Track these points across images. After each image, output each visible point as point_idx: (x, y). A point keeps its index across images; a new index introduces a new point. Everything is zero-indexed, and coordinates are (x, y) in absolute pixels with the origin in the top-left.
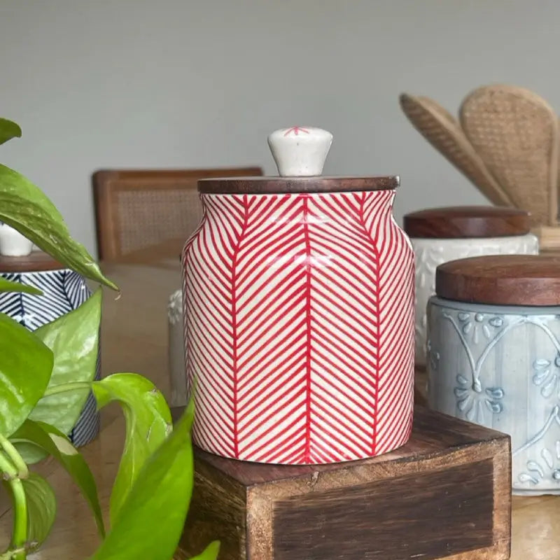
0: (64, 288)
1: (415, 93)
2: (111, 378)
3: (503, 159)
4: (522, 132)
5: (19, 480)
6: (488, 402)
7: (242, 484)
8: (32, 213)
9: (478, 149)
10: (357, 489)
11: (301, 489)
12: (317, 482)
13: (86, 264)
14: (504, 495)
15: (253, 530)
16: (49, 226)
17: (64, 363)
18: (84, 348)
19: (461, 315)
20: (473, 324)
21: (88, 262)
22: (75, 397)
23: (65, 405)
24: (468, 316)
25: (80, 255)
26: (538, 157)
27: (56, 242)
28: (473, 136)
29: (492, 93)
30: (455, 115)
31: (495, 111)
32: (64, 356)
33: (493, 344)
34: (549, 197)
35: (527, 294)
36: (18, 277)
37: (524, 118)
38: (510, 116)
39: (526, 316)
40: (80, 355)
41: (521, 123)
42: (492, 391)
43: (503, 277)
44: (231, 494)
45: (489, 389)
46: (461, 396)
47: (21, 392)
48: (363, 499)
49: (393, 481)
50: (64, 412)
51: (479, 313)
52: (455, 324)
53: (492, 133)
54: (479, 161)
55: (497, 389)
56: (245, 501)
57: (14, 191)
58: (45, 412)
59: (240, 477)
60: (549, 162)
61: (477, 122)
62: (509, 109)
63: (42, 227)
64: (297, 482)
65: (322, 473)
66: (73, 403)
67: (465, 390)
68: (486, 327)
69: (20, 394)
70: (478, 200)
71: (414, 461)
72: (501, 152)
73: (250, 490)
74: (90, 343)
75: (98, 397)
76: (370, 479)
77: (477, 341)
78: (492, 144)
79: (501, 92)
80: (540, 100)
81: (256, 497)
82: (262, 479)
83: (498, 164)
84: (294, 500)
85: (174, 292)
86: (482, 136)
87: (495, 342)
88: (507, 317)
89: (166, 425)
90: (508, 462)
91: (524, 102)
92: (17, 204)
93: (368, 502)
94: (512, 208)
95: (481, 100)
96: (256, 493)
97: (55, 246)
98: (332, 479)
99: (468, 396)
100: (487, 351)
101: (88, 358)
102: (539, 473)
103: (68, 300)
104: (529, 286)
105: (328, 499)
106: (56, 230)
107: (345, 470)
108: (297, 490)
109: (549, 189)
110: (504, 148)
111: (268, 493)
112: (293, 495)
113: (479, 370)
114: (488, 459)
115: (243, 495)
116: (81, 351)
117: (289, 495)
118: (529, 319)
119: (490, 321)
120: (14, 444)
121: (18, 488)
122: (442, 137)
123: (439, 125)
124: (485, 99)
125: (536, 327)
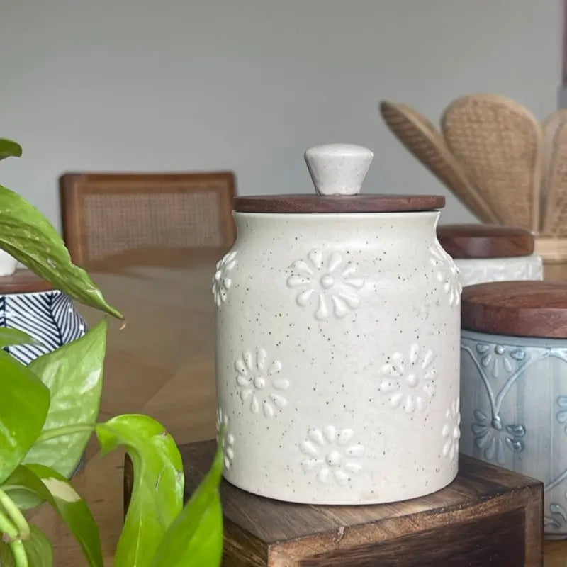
0: (50, 311)
1: (395, 101)
2: (119, 419)
3: (486, 169)
5: (20, 541)
6: (508, 440)
7: (264, 542)
8: (29, 236)
9: (460, 158)
10: (384, 544)
11: (326, 546)
12: (343, 538)
13: (88, 291)
14: (537, 546)
16: (48, 250)
17: (64, 399)
18: (87, 383)
19: (479, 347)
20: (492, 357)
21: (90, 288)
23: (64, 445)
24: (487, 347)
25: (83, 281)
26: (519, 168)
27: (55, 267)
28: (454, 146)
29: (475, 103)
30: (438, 128)
31: (479, 121)
32: (66, 391)
33: (514, 378)
35: (550, 326)
36: (2, 299)
37: (507, 128)
38: (493, 126)
39: (549, 348)
40: (83, 391)
41: (504, 134)
42: (512, 428)
43: (525, 307)
44: (250, 552)
45: (510, 426)
46: (480, 433)
47: (14, 434)
48: (390, 555)
49: (422, 535)
50: (64, 453)
51: (498, 344)
52: (474, 357)
53: (474, 143)
54: (458, 168)
55: (518, 426)
56: (266, 561)
57: (10, 213)
61: (459, 132)
62: (491, 119)
63: (39, 251)
64: (321, 539)
65: (348, 528)
66: (74, 442)
67: (483, 426)
68: (506, 360)
69: (12, 436)
71: (444, 512)
72: (483, 162)
73: (272, 549)
74: (94, 377)
75: (103, 441)
76: (398, 533)
77: (497, 374)
78: (474, 154)
79: (485, 102)
80: (523, 110)
81: (278, 557)
82: (285, 537)
84: (318, 559)
86: (464, 146)
87: (516, 376)
88: (529, 349)
89: (176, 473)
90: (540, 510)
91: (507, 112)
92: (12, 226)
93: (396, 559)
95: (463, 110)
96: (279, 552)
97: (52, 271)
98: (358, 534)
99: (486, 433)
100: (509, 386)
101: (91, 394)
102: (563, 516)
103: (55, 324)
104: (553, 317)
105: (355, 557)
106: (56, 254)
107: (373, 525)
108: (322, 547)
109: (531, 200)
110: (486, 159)
111: (291, 551)
112: (317, 553)
113: (499, 406)
114: (520, 508)
115: (263, 553)
116: (84, 386)
117: (313, 553)
118: (553, 351)
119: (511, 354)
121: (20, 552)
122: (424, 146)
123: (419, 133)
124: (468, 109)
125: (561, 361)
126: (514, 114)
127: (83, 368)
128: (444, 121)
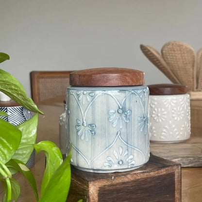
0: (22, 113)
1: (145, 44)
3: (177, 67)
4: (183, 58)
5: (8, 179)
6: (89, 131)
7: (87, 181)
8: (14, 88)
9: (168, 64)
11: (108, 182)
12: (113, 180)
14: (179, 185)
15: (91, 197)
16: (20, 92)
17: (24, 139)
19: (77, 92)
20: (82, 96)
21: (33, 105)
22: (29, 151)
23: (25, 154)
24: (80, 92)
25: (31, 102)
26: (189, 67)
27: (22, 98)
28: (166, 59)
29: (173, 44)
30: (160, 52)
31: (174, 51)
32: (25, 136)
34: (193, 81)
35: (105, 81)
36: (6, 109)
37: (184, 53)
38: (179, 52)
39: (105, 91)
40: (30, 136)
41: (183, 55)
42: (91, 125)
44: (83, 185)
45: (89, 125)
48: (129, 186)
50: (24, 156)
53: (173, 58)
54: (168, 68)
55: (93, 124)
56: (88, 187)
57: (7, 80)
58: (18, 156)
59: (86, 179)
60: (193, 69)
62: (179, 50)
63: (16, 93)
64: (106, 180)
65: (115, 177)
66: (28, 153)
68: (87, 97)
70: (168, 82)
71: (147, 173)
72: (176, 65)
73: (90, 183)
74: (34, 132)
78: (173, 62)
79: (176, 44)
80: (190, 47)
81: (92, 186)
82: (94, 179)
83: (175, 69)
84: (105, 187)
85: (61, 114)
86: (169, 59)
87: (91, 103)
88: (96, 92)
89: (60, 159)
90: (180, 173)
91: (184, 47)
92: (8, 85)
94: (180, 84)
95: (169, 47)
96: (92, 184)
98: (119, 179)
101: (33, 137)
103: (24, 117)
104: (106, 77)
105: (117, 186)
106: (22, 93)
108: (106, 183)
109: (193, 78)
110: (177, 64)
111: (96, 184)
112: (105, 185)
113: (85, 117)
114: (173, 172)
115: (87, 185)
116: (31, 134)
119: (89, 94)
120: (8, 167)
121: (8, 182)
122: (155, 60)
123: (154, 55)
124: (170, 46)
126: (186, 48)
127: (30, 129)
128: (162, 51)
